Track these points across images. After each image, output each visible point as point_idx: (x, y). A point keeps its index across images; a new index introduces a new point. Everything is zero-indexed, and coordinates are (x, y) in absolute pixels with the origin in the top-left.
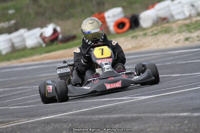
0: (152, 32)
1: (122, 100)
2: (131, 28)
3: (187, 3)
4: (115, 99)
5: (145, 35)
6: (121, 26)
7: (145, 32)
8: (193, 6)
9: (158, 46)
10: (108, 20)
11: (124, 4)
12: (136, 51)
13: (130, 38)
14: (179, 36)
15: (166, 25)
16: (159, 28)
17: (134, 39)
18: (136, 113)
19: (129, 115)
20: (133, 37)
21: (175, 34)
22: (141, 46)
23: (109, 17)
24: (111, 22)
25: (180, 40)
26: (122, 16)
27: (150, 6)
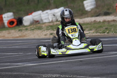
0: (31, 28)
1: (18, 65)
2: (17, 25)
3: (51, 14)
5: (27, 29)
6: (11, 23)
7: (26, 28)
8: (54, 15)
9: (34, 37)
10: (4, 19)
11: (14, 11)
12: (21, 38)
13: (17, 31)
14: (47, 32)
15: (39, 25)
16: (35, 26)
17: (20, 31)
18: (28, 73)
19: (23, 74)
20: (19, 30)
21: (44, 30)
22: (25, 36)
23: (5, 17)
24: (6, 20)
25: (47, 34)
26: (13, 17)
27: (29, 13)
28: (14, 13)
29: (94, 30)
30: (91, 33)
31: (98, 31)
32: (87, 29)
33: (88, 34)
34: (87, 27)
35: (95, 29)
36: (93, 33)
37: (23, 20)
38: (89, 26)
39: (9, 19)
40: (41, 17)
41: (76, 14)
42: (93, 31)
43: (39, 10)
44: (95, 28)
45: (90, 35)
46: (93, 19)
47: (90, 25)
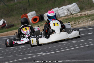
1: (38, 55)
2: (40, 21)
3: (66, 9)
4: (34, 54)
6: (35, 20)
8: (69, 10)
11: (36, 9)
17: (42, 26)
23: (29, 16)
24: (31, 18)
26: (36, 15)
28: (36, 11)
37: (44, 16)
39: (33, 17)
40: (58, 12)
41: (86, 8)
43: (56, 7)
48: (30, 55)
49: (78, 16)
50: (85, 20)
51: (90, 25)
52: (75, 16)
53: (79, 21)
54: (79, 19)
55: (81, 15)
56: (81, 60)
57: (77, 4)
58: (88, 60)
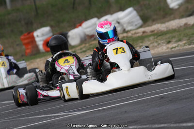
0: (81, 49)
1: (57, 116)
3: (113, 21)
4: (50, 115)
7: (73, 50)
10: (37, 39)
11: (52, 23)
15: (94, 42)
16: (87, 45)
23: (38, 36)
24: (41, 41)
26: (51, 34)
27: (78, 25)
28: (52, 27)
29: (185, 40)
30: (181, 45)
31: (192, 40)
32: (174, 40)
33: (175, 48)
34: (174, 37)
35: (187, 39)
36: (184, 46)
37: (69, 36)
38: (176, 34)
39: (45, 38)
41: (155, 17)
42: (184, 42)
43: (92, 18)
44: (186, 37)
45: (180, 49)
46: (183, 21)
47: (178, 32)
48: (42, 117)
49: (138, 35)
50: (153, 43)
51: (164, 53)
52: (132, 34)
53: (141, 44)
54: (140, 41)
55: (144, 32)
56: (147, 126)
57: (135, 9)
58: (162, 125)
